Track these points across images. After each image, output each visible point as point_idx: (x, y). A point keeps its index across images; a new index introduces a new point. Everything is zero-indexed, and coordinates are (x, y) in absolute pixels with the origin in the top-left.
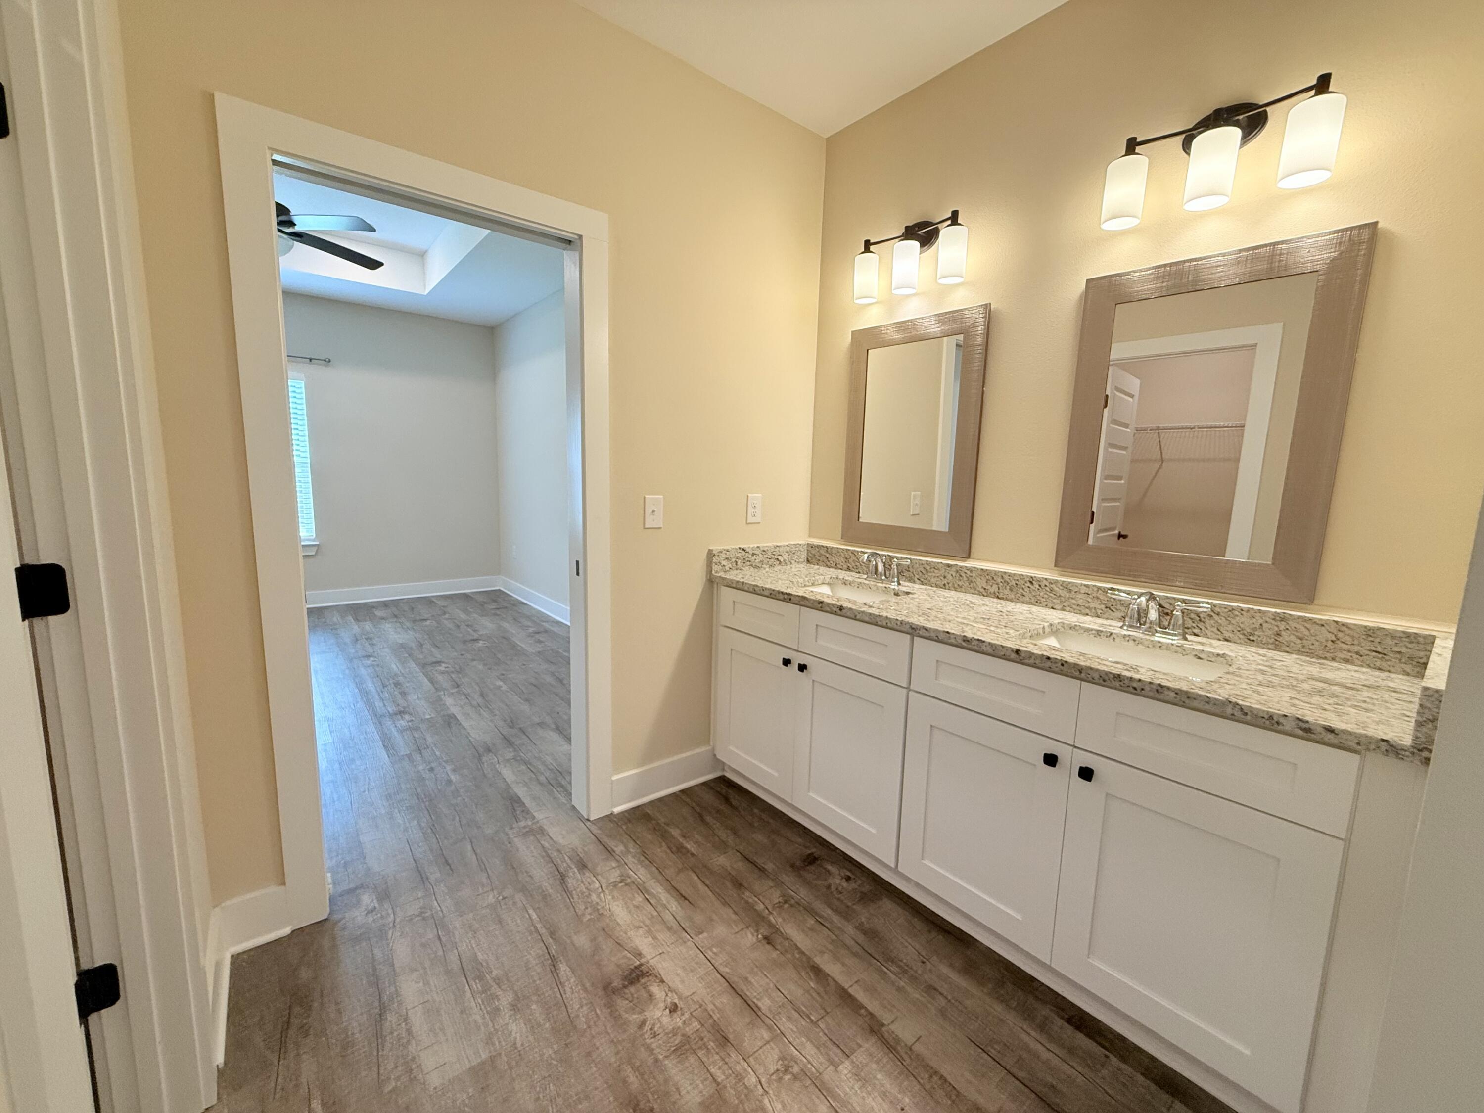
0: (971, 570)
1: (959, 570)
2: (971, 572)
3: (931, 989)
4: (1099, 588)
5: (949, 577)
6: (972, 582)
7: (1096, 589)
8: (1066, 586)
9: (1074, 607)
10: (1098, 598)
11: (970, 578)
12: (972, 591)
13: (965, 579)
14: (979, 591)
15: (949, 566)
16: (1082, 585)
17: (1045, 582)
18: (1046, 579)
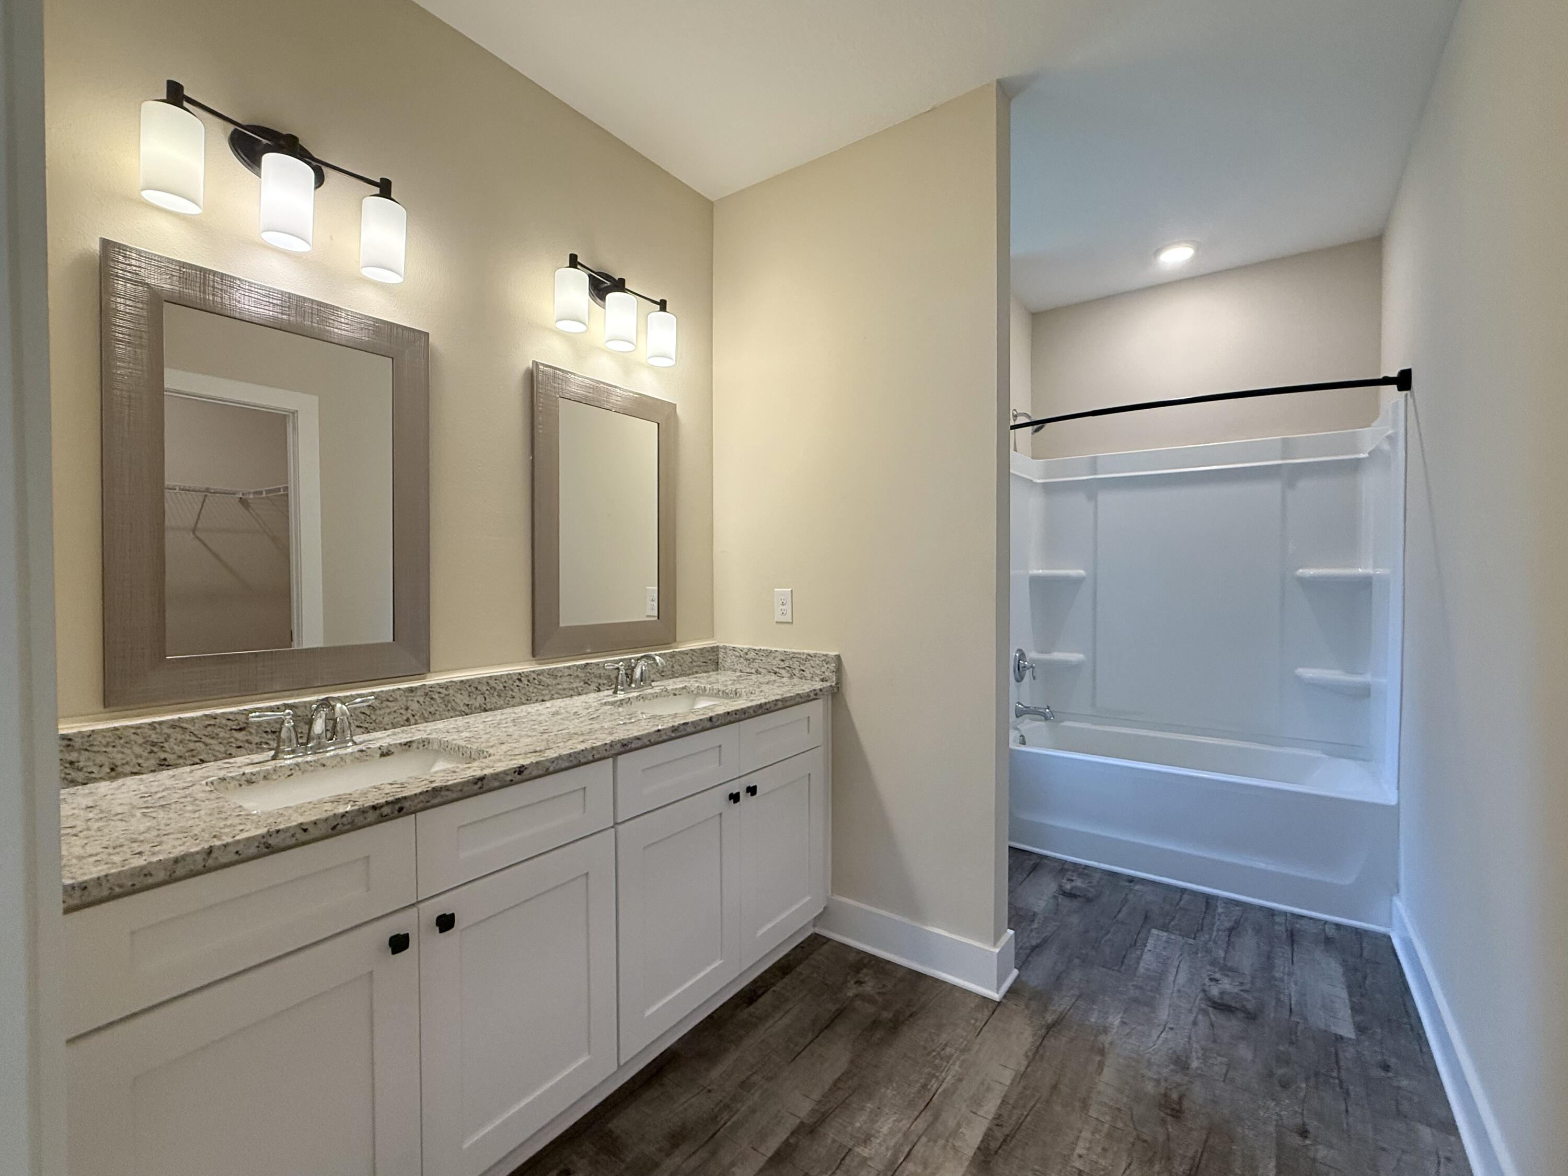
0: (446, 686)
1: (429, 692)
2: (447, 688)
3: (745, 1085)
4: (578, 667)
5: (414, 706)
6: (449, 702)
7: (575, 668)
8: (552, 674)
9: (561, 692)
10: (578, 676)
11: (446, 698)
12: (452, 714)
13: (439, 701)
14: (461, 711)
15: (411, 690)
16: (564, 667)
17: (534, 676)
18: (534, 672)
